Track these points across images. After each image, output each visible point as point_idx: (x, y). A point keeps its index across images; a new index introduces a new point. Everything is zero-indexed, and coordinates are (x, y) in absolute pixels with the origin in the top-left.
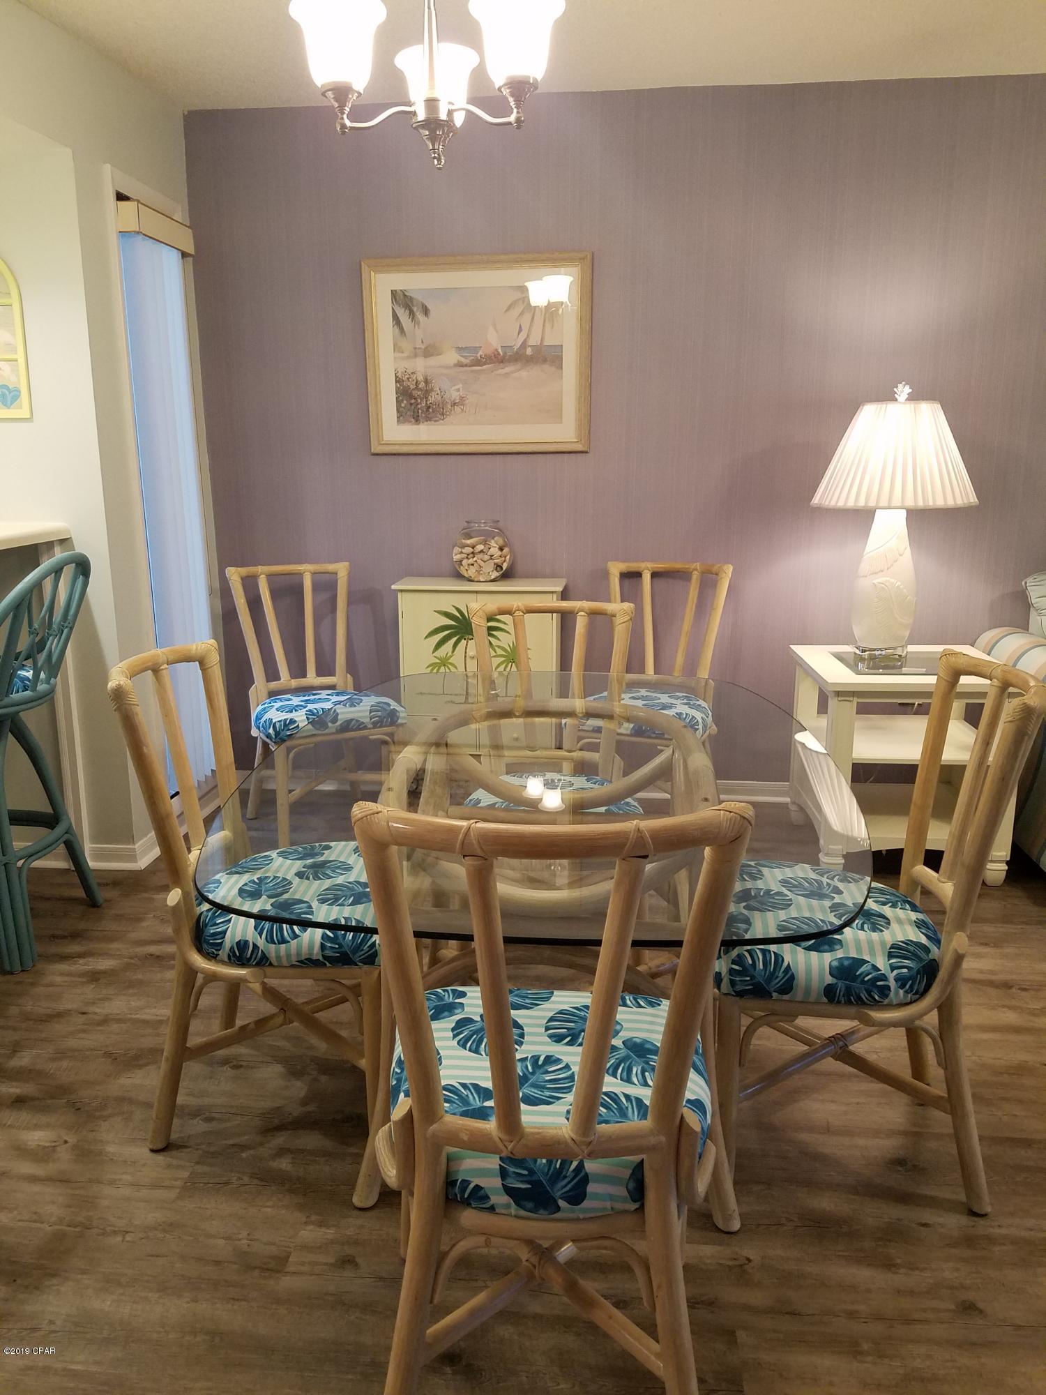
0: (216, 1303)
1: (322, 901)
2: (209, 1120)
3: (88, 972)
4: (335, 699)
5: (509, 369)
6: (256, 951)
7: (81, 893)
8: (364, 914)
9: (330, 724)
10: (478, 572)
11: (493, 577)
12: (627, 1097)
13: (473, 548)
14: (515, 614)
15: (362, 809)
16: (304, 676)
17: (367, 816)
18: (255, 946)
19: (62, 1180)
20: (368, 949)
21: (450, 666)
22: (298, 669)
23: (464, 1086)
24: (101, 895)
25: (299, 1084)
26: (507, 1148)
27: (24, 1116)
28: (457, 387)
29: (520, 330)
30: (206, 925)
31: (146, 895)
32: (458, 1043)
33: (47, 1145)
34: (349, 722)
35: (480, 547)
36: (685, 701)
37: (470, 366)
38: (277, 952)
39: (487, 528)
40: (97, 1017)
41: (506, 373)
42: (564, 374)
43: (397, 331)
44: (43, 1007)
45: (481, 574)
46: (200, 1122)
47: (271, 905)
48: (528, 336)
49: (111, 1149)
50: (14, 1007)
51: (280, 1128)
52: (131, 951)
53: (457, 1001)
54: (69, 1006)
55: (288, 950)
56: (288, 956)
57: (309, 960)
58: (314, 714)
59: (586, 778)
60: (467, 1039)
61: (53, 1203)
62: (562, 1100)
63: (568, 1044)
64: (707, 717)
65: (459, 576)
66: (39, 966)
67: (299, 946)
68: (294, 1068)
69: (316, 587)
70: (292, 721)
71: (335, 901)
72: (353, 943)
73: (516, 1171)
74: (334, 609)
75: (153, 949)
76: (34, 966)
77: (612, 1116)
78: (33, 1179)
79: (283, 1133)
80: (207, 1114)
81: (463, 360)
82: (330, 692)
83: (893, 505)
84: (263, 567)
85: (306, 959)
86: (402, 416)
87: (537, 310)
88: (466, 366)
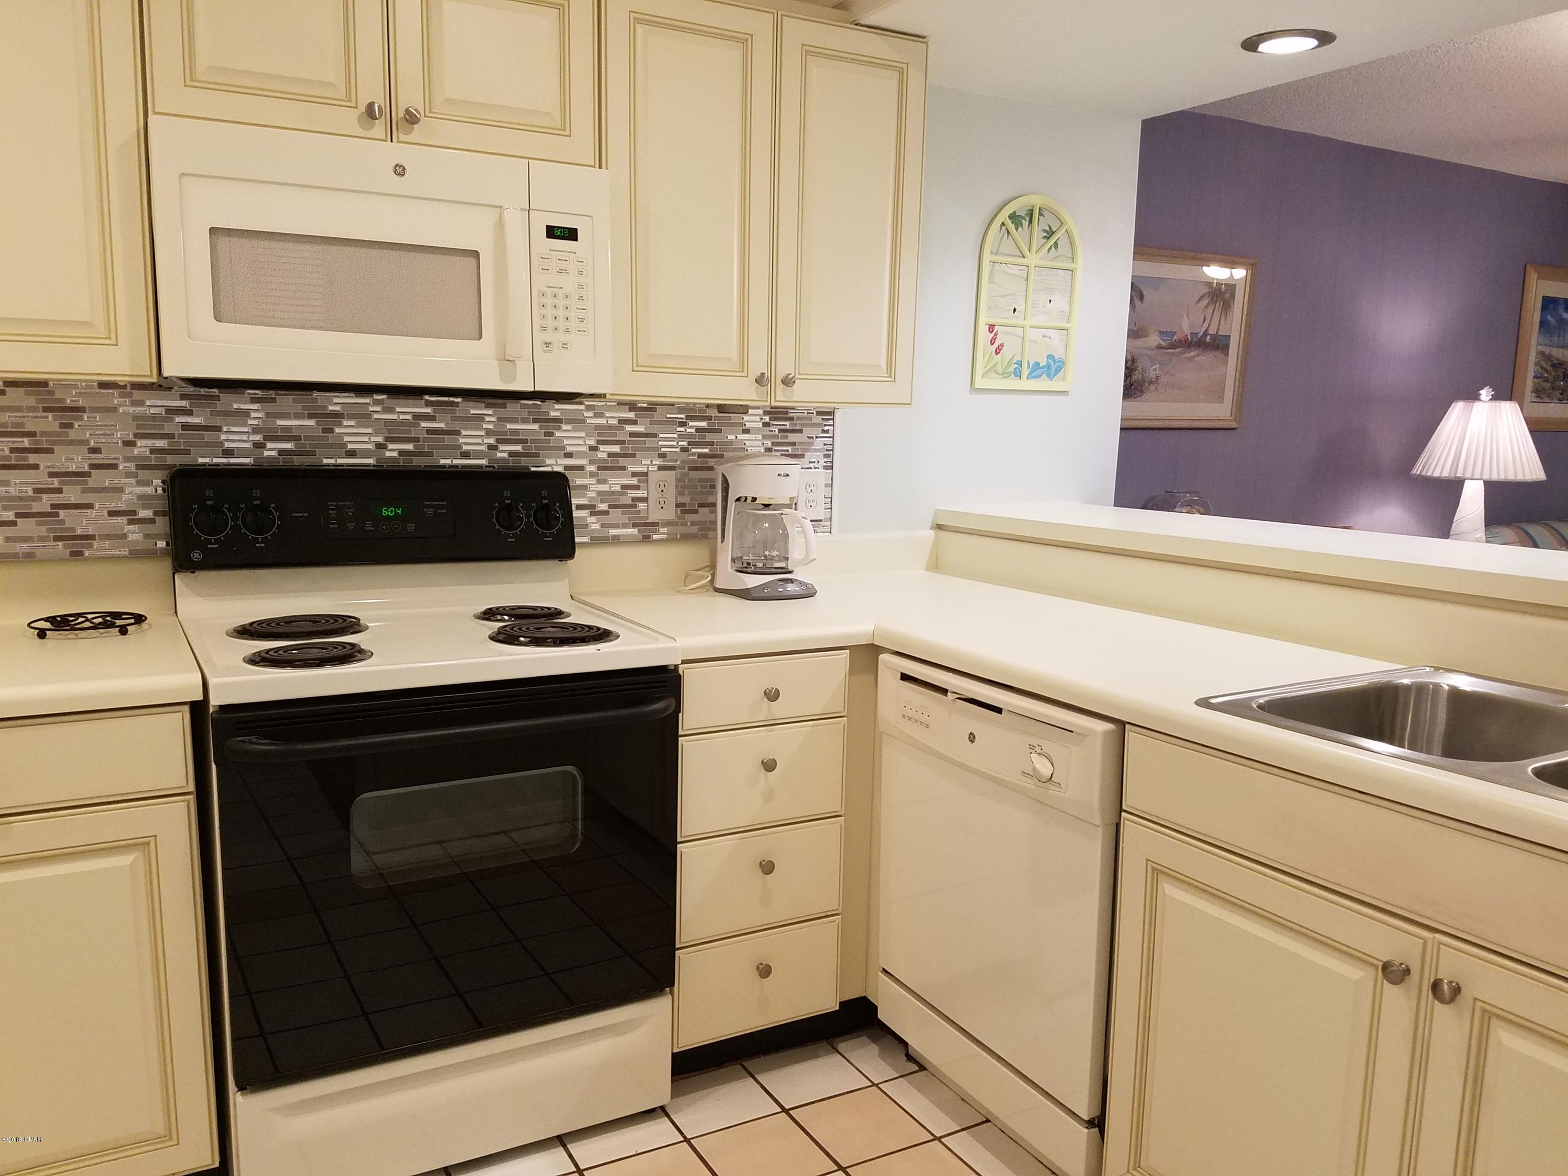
5: (1193, 353)
28: (1155, 367)
29: (1205, 320)
37: (1167, 349)
41: (1192, 357)
42: (1229, 360)
48: (1209, 326)
81: (1162, 343)
83: (1475, 477)
87: (1218, 303)
88: (1163, 348)
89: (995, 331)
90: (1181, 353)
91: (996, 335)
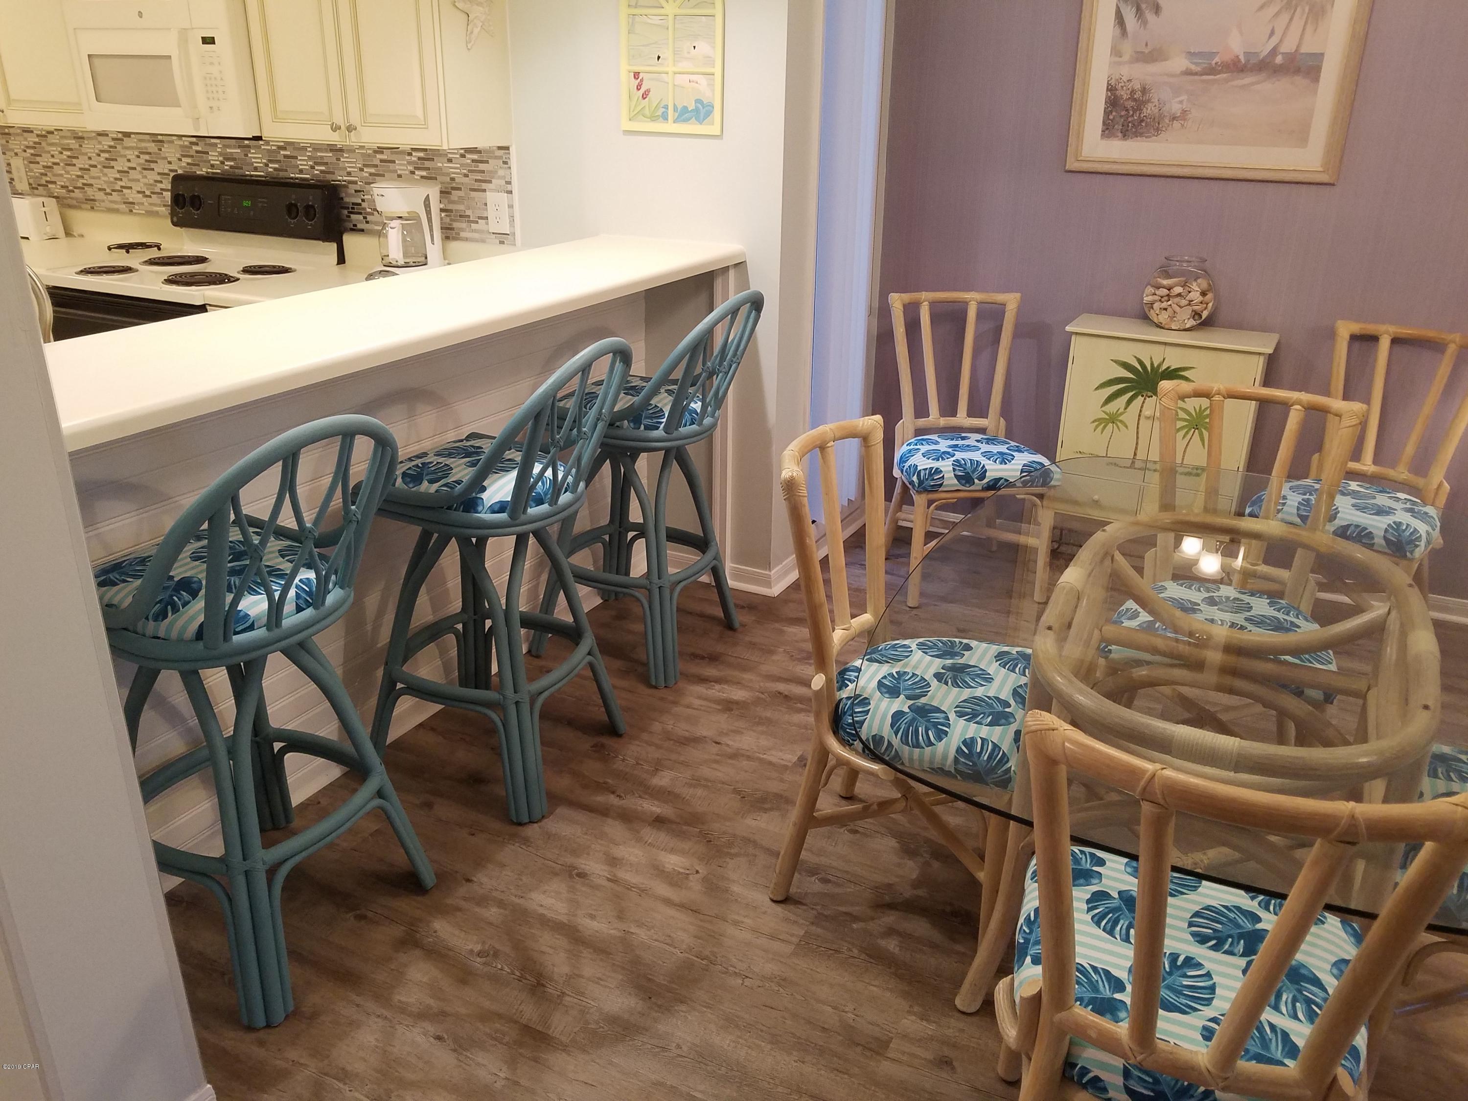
0: (821, 1069)
1: (960, 715)
2: (825, 881)
3: (723, 700)
4: (985, 447)
5: (1248, 80)
6: (890, 749)
7: (719, 613)
8: (1002, 737)
9: (976, 481)
10: (1172, 318)
11: (1188, 326)
12: (1273, 1027)
13: (1169, 290)
14: (1214, 399)
15: (1037, 721)
16: (954, 414)
17: (1041, 731)
18: (890, 744)
19: (693, 910)
20: (1002, 774)
21: (1119, 424)
22: (949, 408)
23: (1095, 969)
24: (739, 618)
25: (910, 863)
26: (1135, 1058)
27: (661, 837)
28: (1180, 99)
29: (1272, 33)
30: (845, 713)
31: (777, 625)
32: (1092, 918)
33: (682, 870)
34: (998, 480)
35: (1178, 290)
36: (1408, 506)
37: (1202, 75)
38: (911, 754)
39: (1190, 268)
40: (729, 750)
41: (1246, 85)
42: (1319, 90)
43: (1118, 31)
44: (682, 729)
45: (1175, 321)
46: (817, 881)
47: (909, 707)
48: (1281, 41)
49: (736, 888)
50: (657, 723)
51: (891, 906)
52: (762, 684)
53: (1095, 868)
54: (705, 733)
55: (921, 755)
56: (921, 760)
57: (942, 769)
58: (960, 466)
59: (1268, 601)
60: (1102, 916)
61: (685, 930)
62: (1199, 1012)
63: (1212, 948)
64: (1434, 530)
65: (1145, 318)
66: (681, 684)
67: (933, 755)
68: (908, 849)
69: (981, 315)
70: (938, 471)
71: (972, 717)
72: (987, 764)
73: (1140, 1075)
74: (997, 341)
75: (782, 687)
76: (675, 684)
77: (1253, 1045)
78: (668, 902)
79: (893, 912)
80: (823, 875)
81: (1193, 67)
82: (979, 436)
84: (927, 293)
85: (938, 768)
86: (1108, 129)
87: (1299, 9)
88: (1196, 74)
89: (640, 78)
90: (1227, 81)
91: (642, 80)
